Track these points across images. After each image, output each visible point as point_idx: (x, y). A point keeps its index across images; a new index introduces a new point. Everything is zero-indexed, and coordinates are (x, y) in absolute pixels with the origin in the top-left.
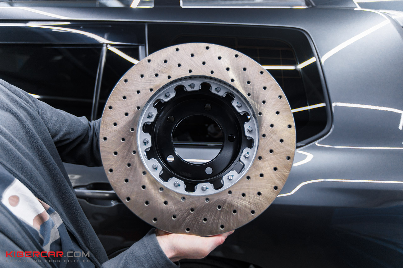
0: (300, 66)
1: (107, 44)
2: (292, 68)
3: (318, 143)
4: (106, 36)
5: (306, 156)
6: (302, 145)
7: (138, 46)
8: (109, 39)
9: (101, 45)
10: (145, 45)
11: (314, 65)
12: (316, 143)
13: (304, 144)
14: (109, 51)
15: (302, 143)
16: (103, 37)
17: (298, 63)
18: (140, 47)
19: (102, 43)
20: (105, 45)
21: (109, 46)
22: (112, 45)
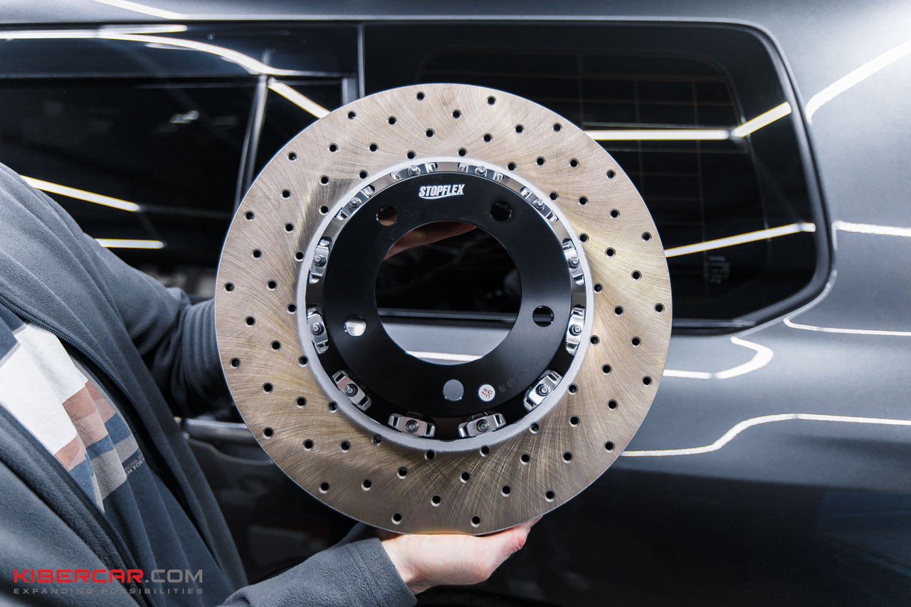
0: (743, 130)
1: (269, 76)
2: (719, 135)
3: (792, 321)
4: (266, 57)
5: (754, 352)
6: (746, 324)
7: (340, 79)
8: (273, 64)
9: (254, 79)
10: (357, 78)
11: (786, 123)
12: (787, 320)
13: (751, 323)
14: (272, 94)
15: (748, 320)
16: (259, 59)
17: (743, 120)
18: (345, 83)
19: (256, 73)
20: (263, 78)
21: (272, 80)
22: (280, 78)
